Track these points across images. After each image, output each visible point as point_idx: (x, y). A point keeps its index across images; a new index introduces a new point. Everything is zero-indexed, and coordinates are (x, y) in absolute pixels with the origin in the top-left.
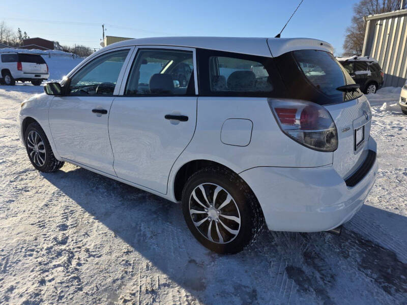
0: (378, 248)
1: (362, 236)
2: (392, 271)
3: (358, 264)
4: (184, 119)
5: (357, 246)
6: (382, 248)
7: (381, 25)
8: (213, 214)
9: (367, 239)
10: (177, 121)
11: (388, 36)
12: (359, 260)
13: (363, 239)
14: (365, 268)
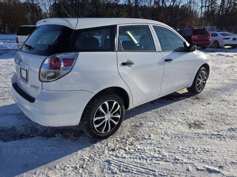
0: (15, 139)
1: (27, 138)
2: (1, 134)
3: (16, 127)
5: (24, 132)
6: (13, 140)
9: (23, 139)
12: (17, 128)
13: (25, 137)
14: (12, 128)
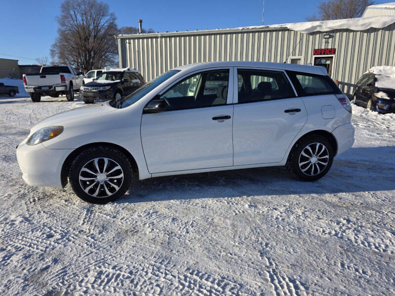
4: (298, 110)
7: (130, 43)
8: (314, 160)
10: (295, 112)
11: (137, 53)
